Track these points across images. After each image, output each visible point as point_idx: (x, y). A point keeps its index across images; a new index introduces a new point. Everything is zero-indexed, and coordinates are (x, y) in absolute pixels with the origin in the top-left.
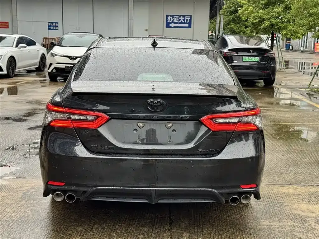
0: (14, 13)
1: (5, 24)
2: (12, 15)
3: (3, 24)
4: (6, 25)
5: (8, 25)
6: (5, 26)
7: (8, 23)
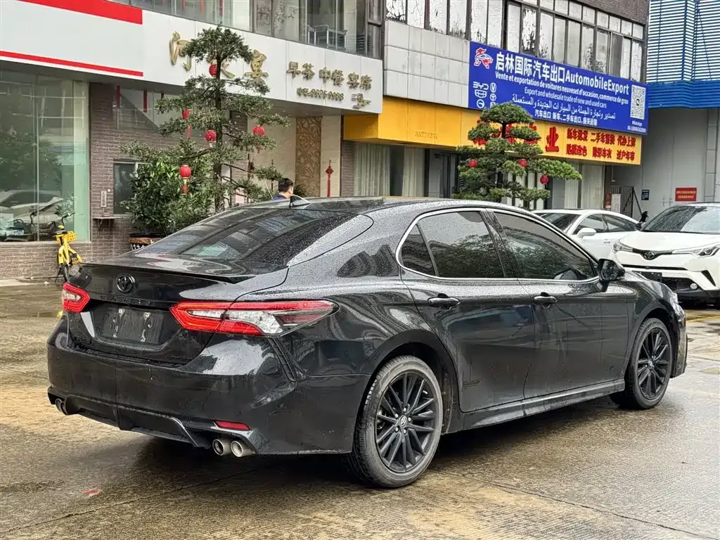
0: (710, 168)
1: (689, 192)
2: (706, 173)
3: (685, 192)
4: (690, 194)
5: (695, 195)
6: (689, 197)
7: (695, 189)
